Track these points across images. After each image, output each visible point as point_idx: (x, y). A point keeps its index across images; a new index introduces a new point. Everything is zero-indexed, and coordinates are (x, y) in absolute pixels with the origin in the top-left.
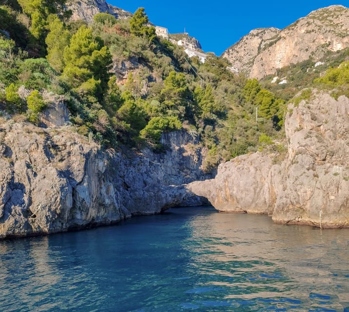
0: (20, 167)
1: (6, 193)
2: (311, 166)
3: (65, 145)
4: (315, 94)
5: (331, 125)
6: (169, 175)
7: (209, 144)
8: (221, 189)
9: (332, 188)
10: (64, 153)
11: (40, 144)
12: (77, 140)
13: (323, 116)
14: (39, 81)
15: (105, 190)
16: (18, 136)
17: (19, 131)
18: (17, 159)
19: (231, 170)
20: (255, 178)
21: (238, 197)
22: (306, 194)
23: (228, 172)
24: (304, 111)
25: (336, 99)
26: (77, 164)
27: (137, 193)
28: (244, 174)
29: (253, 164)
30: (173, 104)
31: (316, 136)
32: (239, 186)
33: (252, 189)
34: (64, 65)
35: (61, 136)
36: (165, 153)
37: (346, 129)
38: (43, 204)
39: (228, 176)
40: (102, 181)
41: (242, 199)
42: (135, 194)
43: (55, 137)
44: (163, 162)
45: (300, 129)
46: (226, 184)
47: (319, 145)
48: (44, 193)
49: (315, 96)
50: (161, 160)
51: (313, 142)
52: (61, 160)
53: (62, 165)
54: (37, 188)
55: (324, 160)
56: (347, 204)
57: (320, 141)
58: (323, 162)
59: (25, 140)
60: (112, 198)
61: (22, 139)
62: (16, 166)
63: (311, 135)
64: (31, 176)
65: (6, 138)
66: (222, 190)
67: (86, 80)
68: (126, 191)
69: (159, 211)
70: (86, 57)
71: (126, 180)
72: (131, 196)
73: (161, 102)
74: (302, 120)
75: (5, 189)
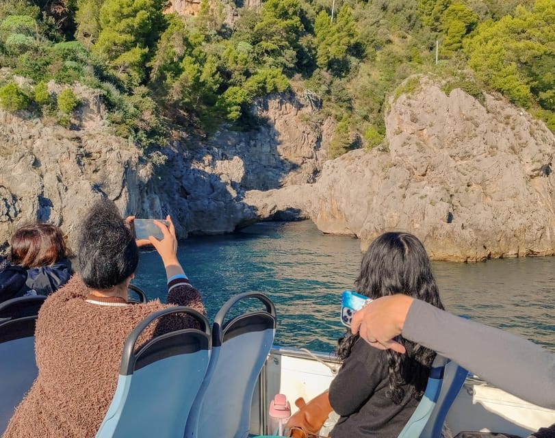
0: (49, 179)
1: (38, 212)
2: (405, 183)
3: (100, 152)
4: (422, 86)
5: (437, 128)
6: (265, 167)
7: (338, 113)
8: (325, 200)
9: (417, 214)
10: (99, 162)
11: (73, 152)
12: (115, 145)
13: (427, 116)
14: (71, 71)
15: (148, 205)
16: (48, 144)
17: (49, 137)
18: (47, 171)
19: (339, 172)
20: (370, 185)
21: (347, 214)
22: (393, 220)
23: (334, 175)
24: (403, 110)
25: (448, 94)
26: (115, 175)
27: (199, 202)
28: (357, 179)
29: (369, 166)
30: (275, 47)
31: (417, 144)
32: (348, 197)
33: (365, 202)
34: (100, 28)
35: (96, 141)
36: (259, 130)
37: (456, 135)
38: (75, 223)
39: (335, 181)
40: (145, 194)
41: (352, 216)
42: (196, 205)
43: (89, 142)
44: (255, 146)
45: (399, 132)
46: (332, 193)
47: (419, 155)
48: (77, 212)
49: (422, 88)
50: (252, 143)
51: (412, 151)
52: (96, 171)
53: (97, 177)
54: (69, 205)
55: (424, 175)
56: (433, 234)
57: (421, 149)
58: (422, 177)
59: (56, 148)
60: (158, 214)
61: (53, 148)
62: (46, 178)
63: (410, 142)
64: (62, 191)
65: (34, 146)
66: (327, 202)
67: (128, 50)
68: (184, 200)
69: (231, 230)
70: (129, 21)
71: (185, 183)
72: (190, 208)
73: (254, 43)
74: (401, 121)
75: (35, 206)
